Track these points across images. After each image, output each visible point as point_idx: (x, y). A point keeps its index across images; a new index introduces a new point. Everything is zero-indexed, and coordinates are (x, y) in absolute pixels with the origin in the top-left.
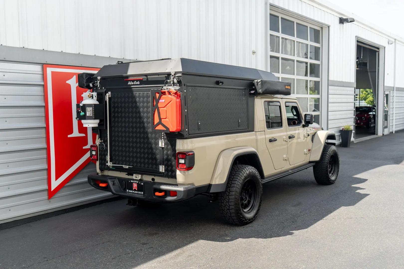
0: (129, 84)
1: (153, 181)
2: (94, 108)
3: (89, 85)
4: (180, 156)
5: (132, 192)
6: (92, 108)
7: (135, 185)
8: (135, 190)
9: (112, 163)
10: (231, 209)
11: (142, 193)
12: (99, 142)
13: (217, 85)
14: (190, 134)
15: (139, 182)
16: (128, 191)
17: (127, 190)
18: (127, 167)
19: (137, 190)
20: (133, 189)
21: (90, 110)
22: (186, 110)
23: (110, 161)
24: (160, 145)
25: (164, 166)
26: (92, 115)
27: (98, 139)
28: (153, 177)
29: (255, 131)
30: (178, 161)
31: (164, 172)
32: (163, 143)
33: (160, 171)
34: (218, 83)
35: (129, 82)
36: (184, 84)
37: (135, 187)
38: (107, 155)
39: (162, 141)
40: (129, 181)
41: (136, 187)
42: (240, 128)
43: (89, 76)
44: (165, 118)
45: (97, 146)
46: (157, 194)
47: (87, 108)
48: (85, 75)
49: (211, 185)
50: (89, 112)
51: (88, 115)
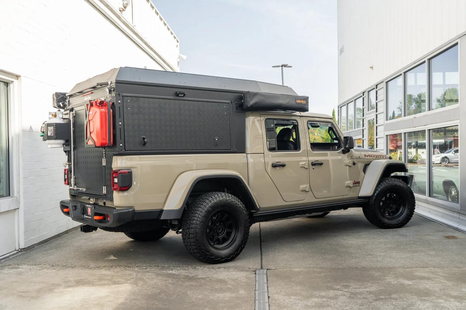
0: (85, 100)
2: (56, 127)
3: (59, 105)
6: (53, 127)
9: (76, 186)
10: (191, 238)
12: (67, 164)
14: (126, 150)
15: (91, 206)
17: (85, 216)
18: (85, 190)
19: (90, 215)
20: (88, 214)
21: (51, 129)
22: (120, 123)
24: (103, 164)
25: (105, 187)
26: (53, 135)
29: (245, 153)
30: (113, 181)
31: (106, 193)
32: (104, 161)
33: (103, 193)
34: (177, 95)
35: (85, 97)
36: (119, 94)
37: (89, 211)
39: (104, 159)
40: (86, 206)
42: (217, 148)
44: (93, 131)
46: (96, 218)
47: (48, 127)
48: (57, 95)
49: (164, 210)
50: (50, 131)
51: (49, 135)
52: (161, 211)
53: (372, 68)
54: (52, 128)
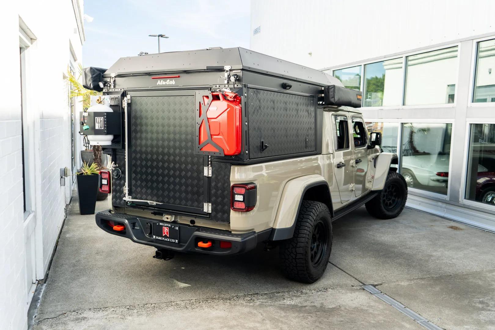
0: (159, 84)
1: (192, 225)
2: (107, 118)
3: (98, 86)
4: (236, 190)
5: (161, 239)
6: (103, 118)
7: (166, 230)
8: (166, 237)
9: (131, 197)
11: (177, 241)
12: (113, 167)
13: (283, 88)
14: (250, 158)
15: (172, 226)
16: (156, 237)
17: (154, 237)
18: (155, 203)
19: (168, 236)
20: (163, 235)
21: (101, 121)
22: (246, 123)
23: (129, 195)
24: (206, 174)
25: (210, 204)
26: (103, 128)
27: (112, 163)
28: (193, 219)
29: (322, 154)
30: (234, 198)
31: (211, 212)
32: (209, 170)
33: (204, 211)
34: (284, 86)
35: (159, 81)
36: (245, 85)
37: (165, 232)
38: (124, 185)
39: (208, 168)
40: (158, 224)
41: (167, 233)
42: (307, 150)
43: (98, 72)
44: (217, 134)
45: (109, 172)
46: (201, 244)
47: (96, 118)
48: (93, 70)
49: (275, 229)
50: (99, 123)
51: (97, 128)
52: (273, 230)
53: (310, 54)
54: (101, 119)
